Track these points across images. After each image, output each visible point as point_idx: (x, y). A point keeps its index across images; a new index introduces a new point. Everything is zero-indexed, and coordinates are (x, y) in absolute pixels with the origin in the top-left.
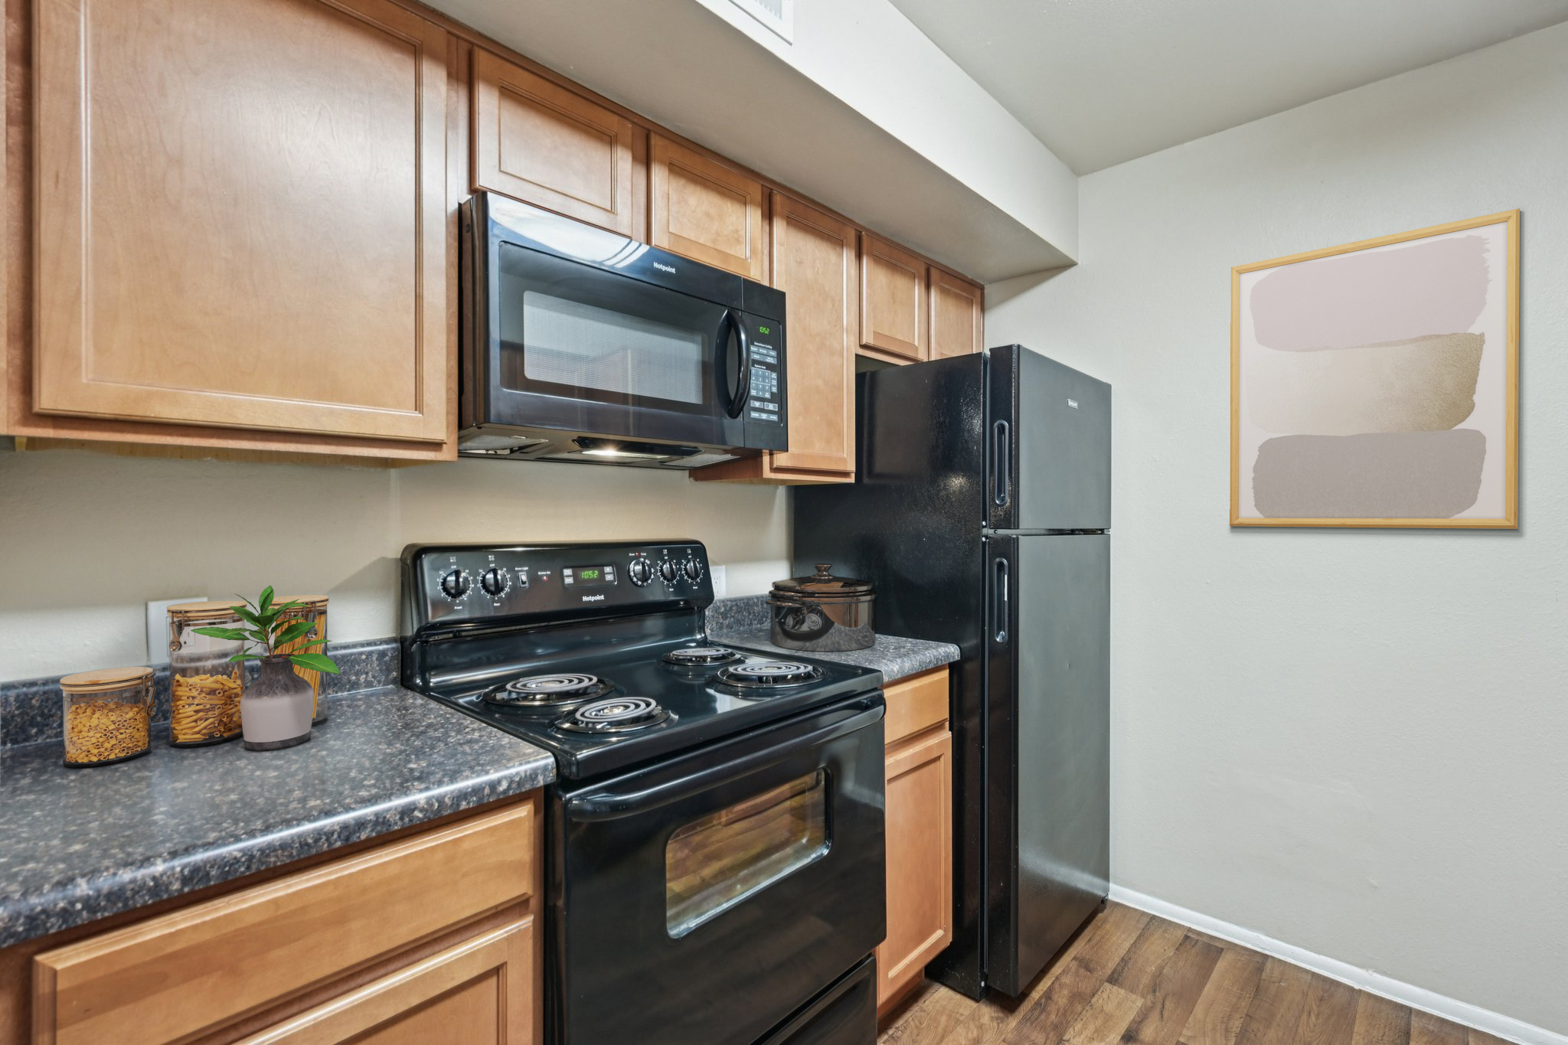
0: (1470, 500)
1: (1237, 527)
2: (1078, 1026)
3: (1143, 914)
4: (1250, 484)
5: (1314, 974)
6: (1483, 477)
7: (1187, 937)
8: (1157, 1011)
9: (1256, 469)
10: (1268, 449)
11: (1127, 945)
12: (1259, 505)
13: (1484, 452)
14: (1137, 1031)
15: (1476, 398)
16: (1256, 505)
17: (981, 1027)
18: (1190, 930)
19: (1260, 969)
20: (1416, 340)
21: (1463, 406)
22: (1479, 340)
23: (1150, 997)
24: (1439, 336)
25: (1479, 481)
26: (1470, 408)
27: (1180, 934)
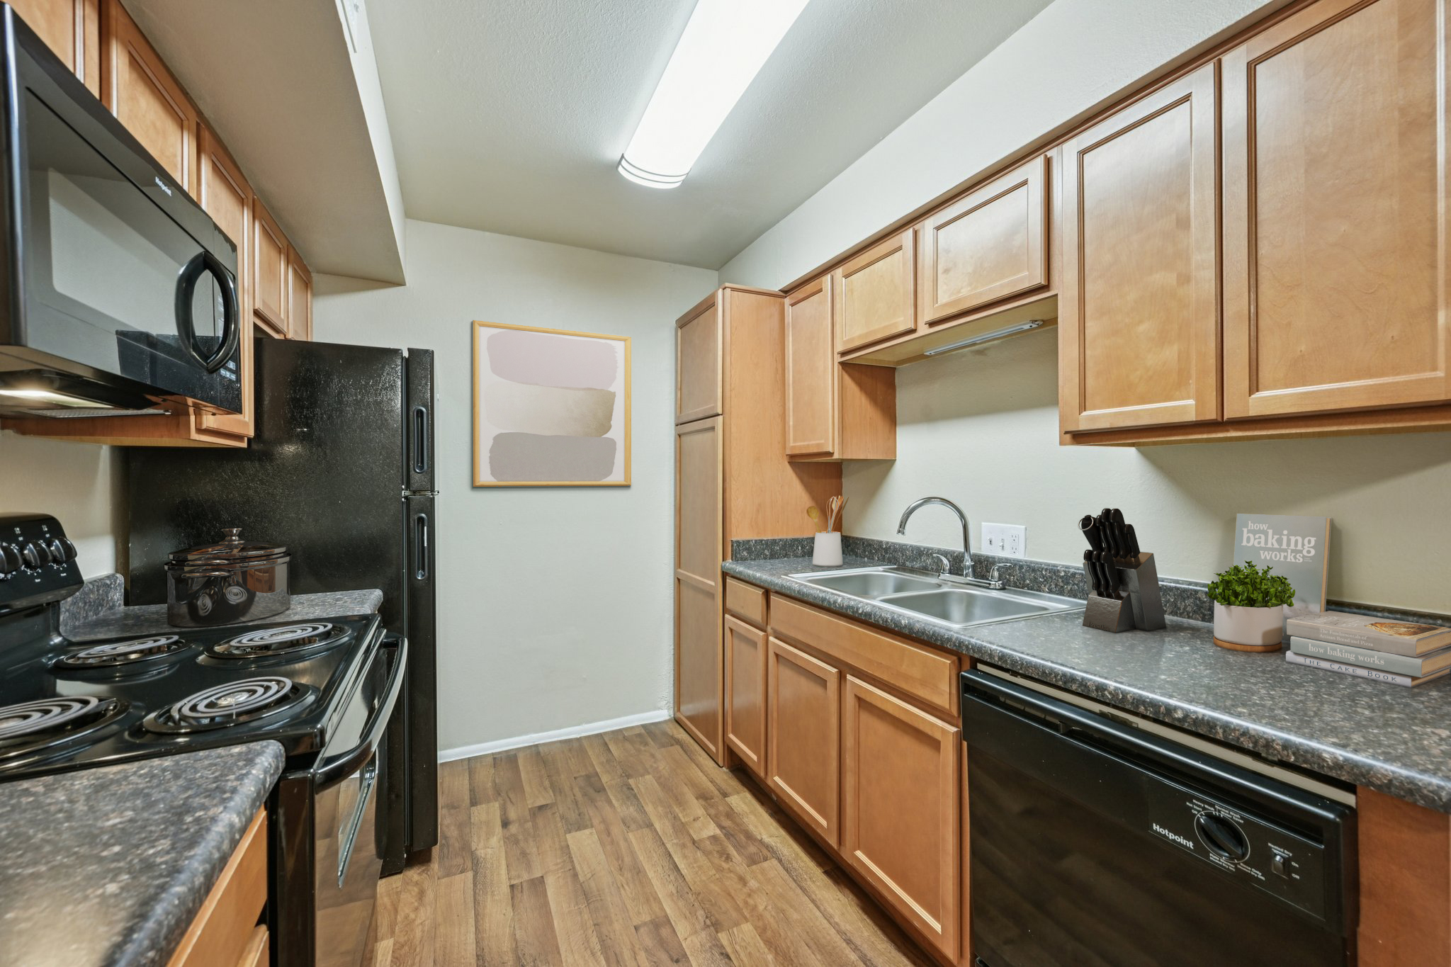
0: (609, 472)
1: (475, 487)
2: (475, 839)
3: (462, 760)
4: (488, 460)
5: (561, 741)
6: (615, 461)
7: (494, 759)
8: (509, 802)
9: (491, 451)
10: (499, 439)
11: (467, 782)
12: (493, 474)
13: (615, 449)
14: (507, 818)
15: (612, 422)
16: (491, 474)
17: (417, 883)
18: (493, 754)
19: (538, 753)
20: (585, 389)
21: (605, 426)
22: (613, 395)
23: (500, 799)
24: (595, 389)
25: (613, 463)
26: (610, 427)
27: (490, 760)
